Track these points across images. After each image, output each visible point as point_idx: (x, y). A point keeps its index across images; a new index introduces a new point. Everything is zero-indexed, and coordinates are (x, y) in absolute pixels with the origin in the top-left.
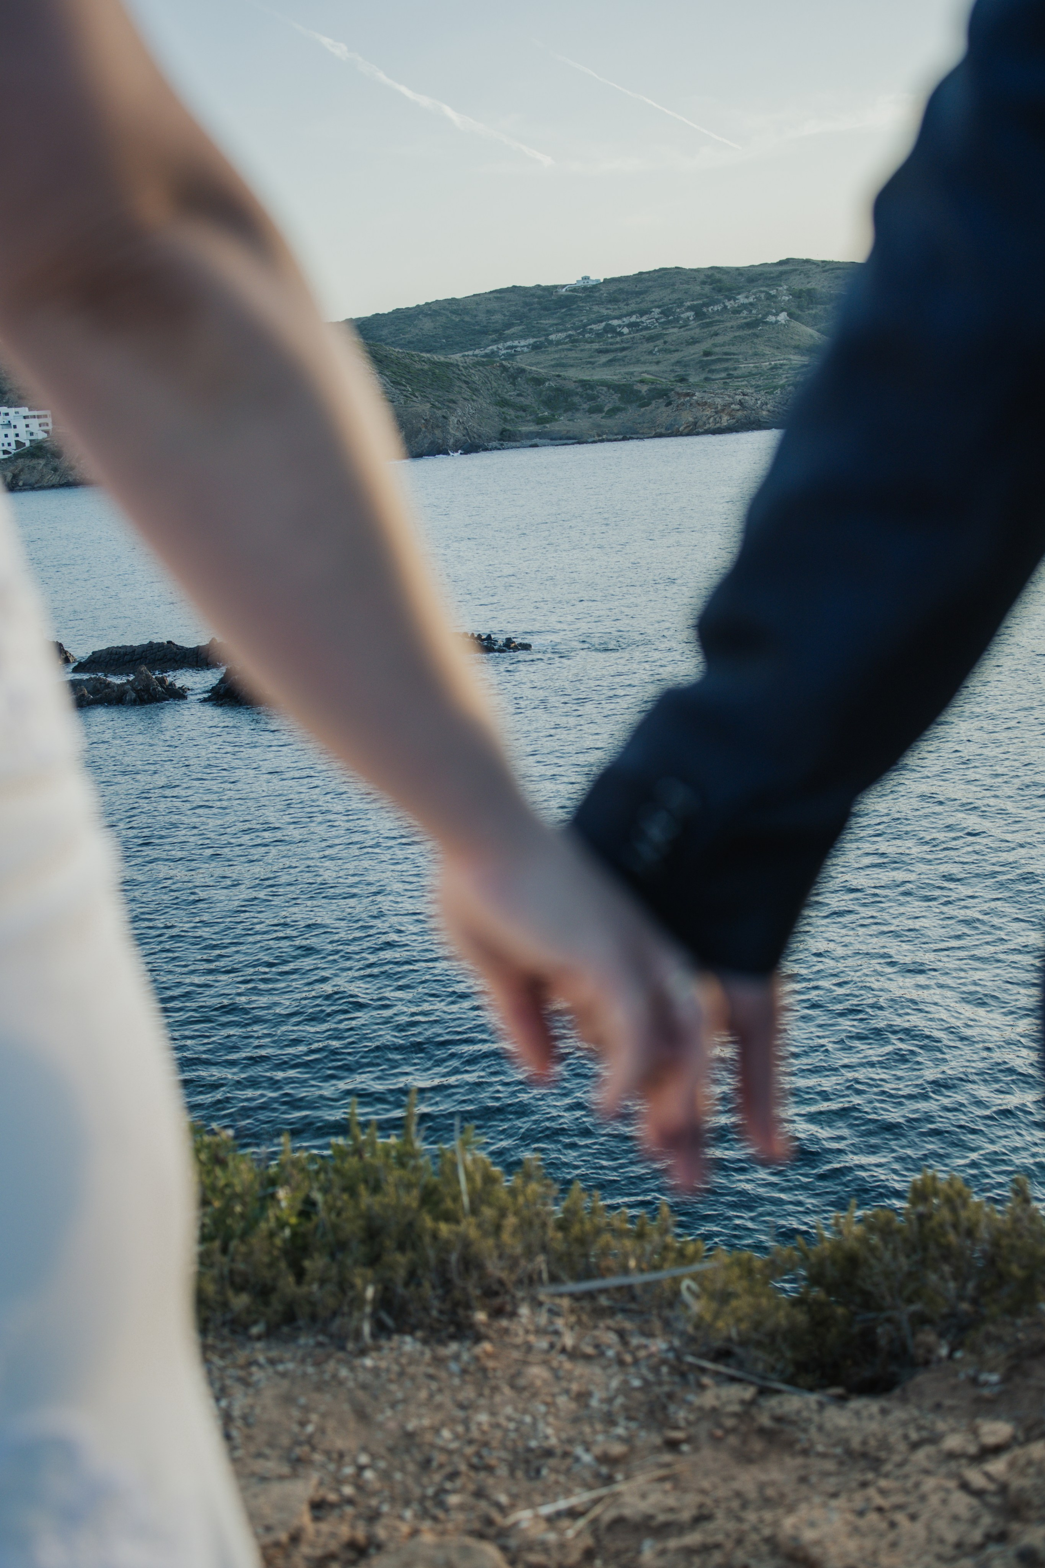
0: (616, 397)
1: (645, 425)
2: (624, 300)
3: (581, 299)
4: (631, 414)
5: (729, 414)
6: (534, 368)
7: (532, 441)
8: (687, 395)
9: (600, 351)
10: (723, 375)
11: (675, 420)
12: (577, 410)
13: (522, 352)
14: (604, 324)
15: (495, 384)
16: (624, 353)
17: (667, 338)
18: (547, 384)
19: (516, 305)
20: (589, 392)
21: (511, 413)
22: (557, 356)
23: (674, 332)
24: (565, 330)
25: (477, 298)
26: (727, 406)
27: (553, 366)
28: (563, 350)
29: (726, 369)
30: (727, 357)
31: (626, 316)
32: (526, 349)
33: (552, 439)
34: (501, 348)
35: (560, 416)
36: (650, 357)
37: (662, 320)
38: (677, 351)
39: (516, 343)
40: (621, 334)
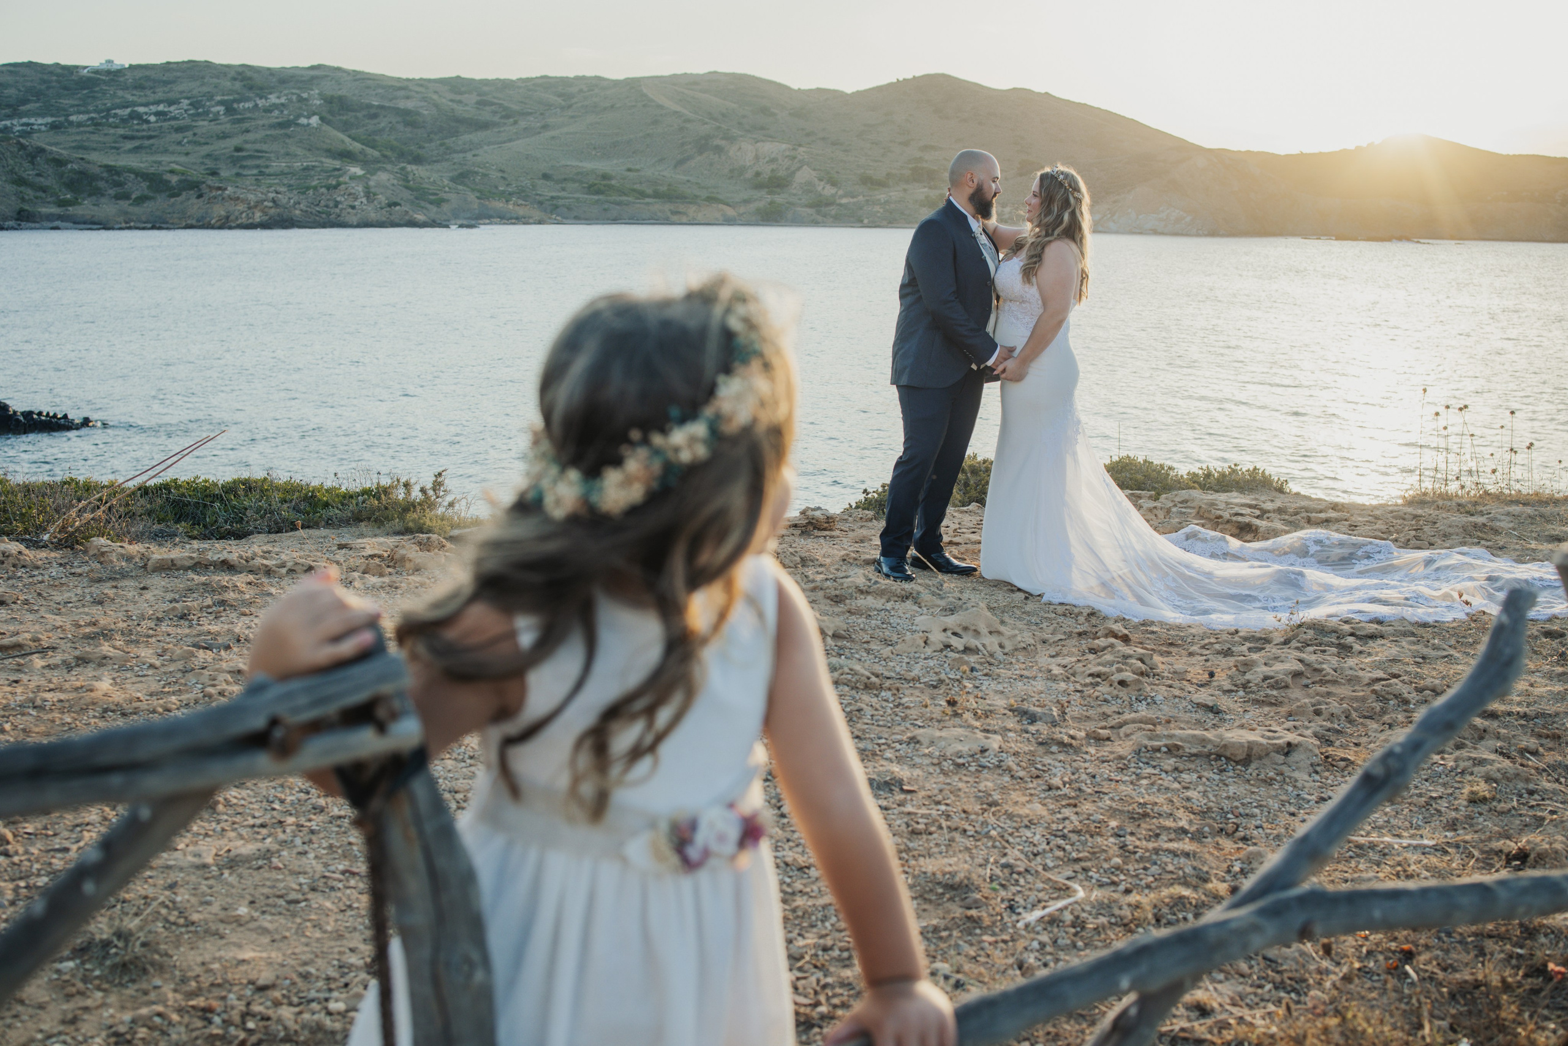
0: (145, 185)
1: (176, 215)
2: (151, 88)
3: (104, 82)
4: (160, 204)
5: (262, 211)
6: (54, 149)
7: (54, 222)
8: (219, 188)
9: (125, 137)
10: (255, 172)
11: (207, 213)
12: (103, 195)
13: (39, 131)
14: (129, 110)
15: (11, 162)
16: (151, 141)
17: (196, 131)
18: (69, 166)
19: (32, 81)
20: (116, 178)
21: (30, 193)
22: (78, 138)
23: (203, 124)
24: (88, 112)
26: (259, 203)
27: (74, 148)
28: (85, 132)
29: (258, 166)
30: (258, 154)
31: (153, 104)
32: (43, 128)
33: (75, 223)
34: (15, 124)
35: (84, 199)
36: (179, 148)
37: (191, 112)
38: (207, 144)
39: (32, 120)
40: (148, 122)
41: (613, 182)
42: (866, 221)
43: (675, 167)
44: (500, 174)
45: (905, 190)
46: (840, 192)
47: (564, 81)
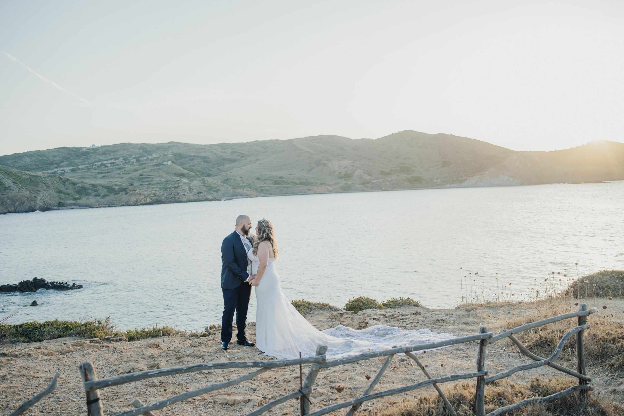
0: (106, 190)
1: (117, 201)
2: (109, 154)
3: (92, 153)
4: (111, 197)
5: (150, 198)
6: (72, 179)
7: (72, 207)
8: (134, 190)
9: (99, 173)
10: (147, 183)
11: (129, 200)
12: (90, 195)
13: (67, 172)
14: (100, 163)
15: (56, 185)
16: (109, 174)
17: (125, 169)
18: (78, 185)
19: (65, 154)
20: (95, 188)
21: (63, 196)
22: (82, 174)
23: (128, 167)
24: (85, 164)
25: (49, 151)
26: (149, 195)
27: (80, 178)
28: (84, 172)
29: (148, 181)
30: (148, 177)
31: (109, 160)
32: (69, 171)
33: (80, 206)
34: (59, 170)
35: (83, 197)
36: (119, 176)
37: (124, 162)
38: (129, 174)
39: (65, 169)
40: (107, 167)
41: (284, 179)
42: (383, 189)
43: (308, 172)
44: (240, 179)
45: (398, 176)
46: (373, 178)
47: (264, 142)
